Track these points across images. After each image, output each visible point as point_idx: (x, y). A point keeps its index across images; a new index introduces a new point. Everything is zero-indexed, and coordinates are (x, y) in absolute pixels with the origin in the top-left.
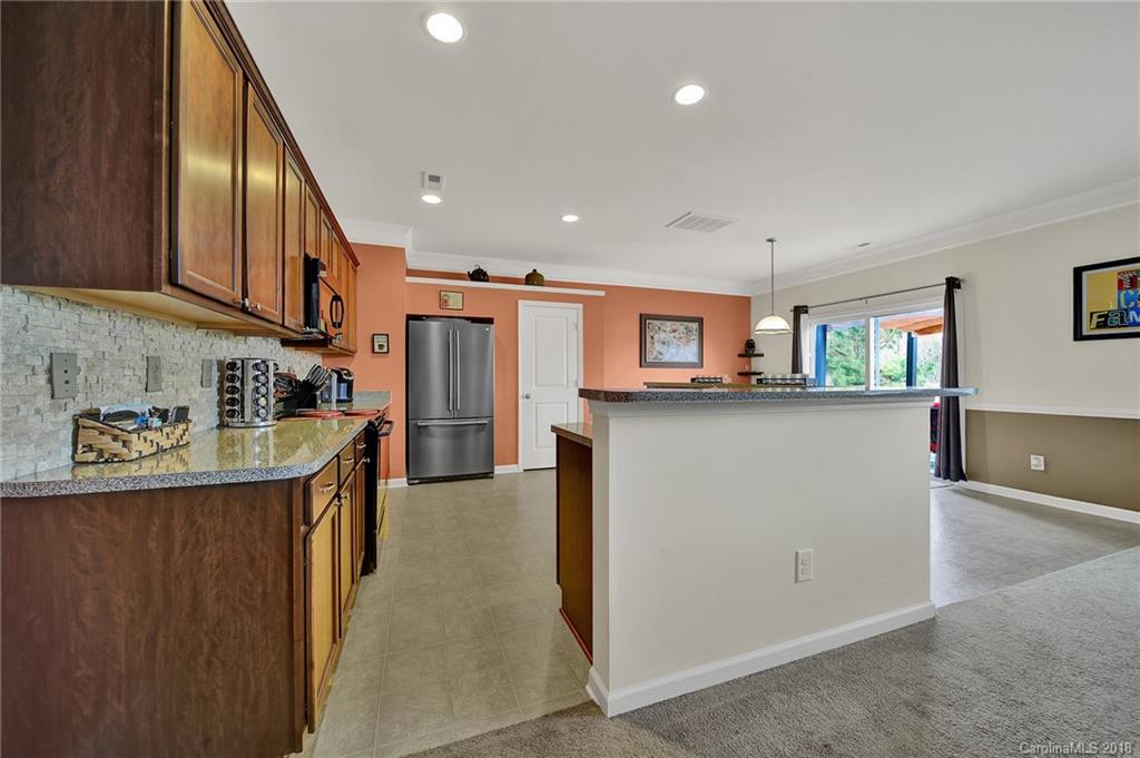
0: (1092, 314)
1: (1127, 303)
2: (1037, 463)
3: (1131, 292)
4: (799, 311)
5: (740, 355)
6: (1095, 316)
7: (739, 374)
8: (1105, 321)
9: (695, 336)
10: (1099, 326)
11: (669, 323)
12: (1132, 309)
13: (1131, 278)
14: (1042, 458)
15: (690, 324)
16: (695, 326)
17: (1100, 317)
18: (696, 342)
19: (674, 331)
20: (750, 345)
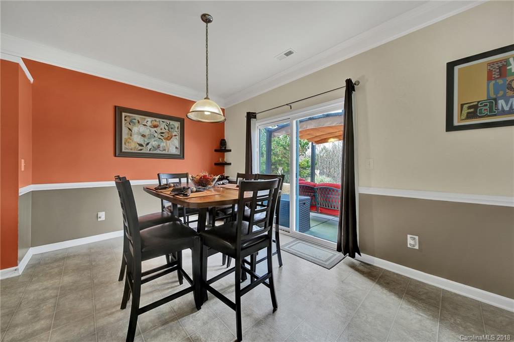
0: (462, 105)
1: (496, 92)
2: (412, 242)
3: (500, 82)
4: (251, 116)
5: (216, 151)
6: (465, 107)
7: (216, 164)
8: (475, 111)
9: (176, 132)
10: (470, 116)
11: (149, 119)
12: (501, 98)
13: (500, 68)
14: (417, 237)
15: (172, 122)
16: (177, 124)
17: (469, 108)
18: (178, 137)
19: (155, 126)
20: (223, 143)
